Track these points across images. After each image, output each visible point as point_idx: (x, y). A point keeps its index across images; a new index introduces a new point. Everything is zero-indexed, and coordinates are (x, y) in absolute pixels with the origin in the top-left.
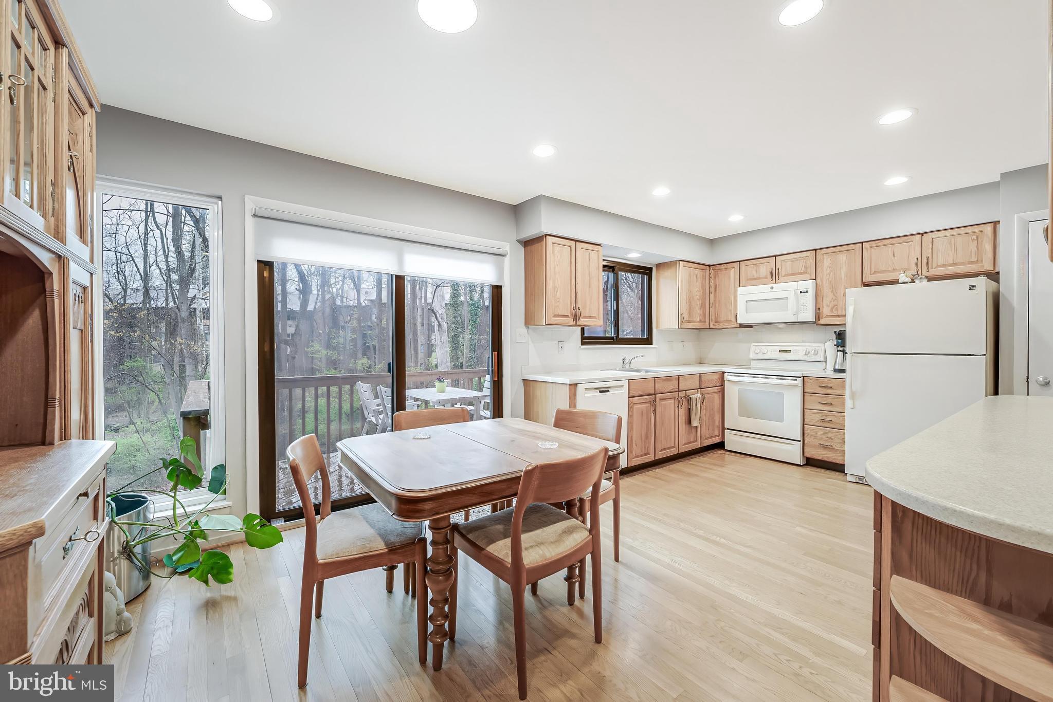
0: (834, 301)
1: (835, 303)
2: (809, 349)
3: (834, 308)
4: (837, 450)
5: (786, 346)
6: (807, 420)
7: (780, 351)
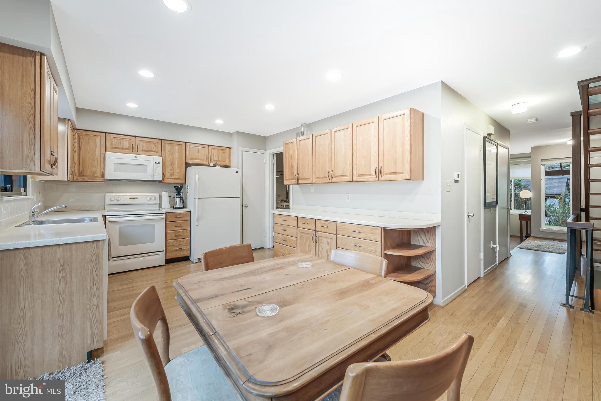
0: (172, 170)
1: (173, 171)
2: (150, 197)
3: (172, 174)
4: (184, 249)
5: (134, 195)
6: (168, 238)
7: (130, 198)
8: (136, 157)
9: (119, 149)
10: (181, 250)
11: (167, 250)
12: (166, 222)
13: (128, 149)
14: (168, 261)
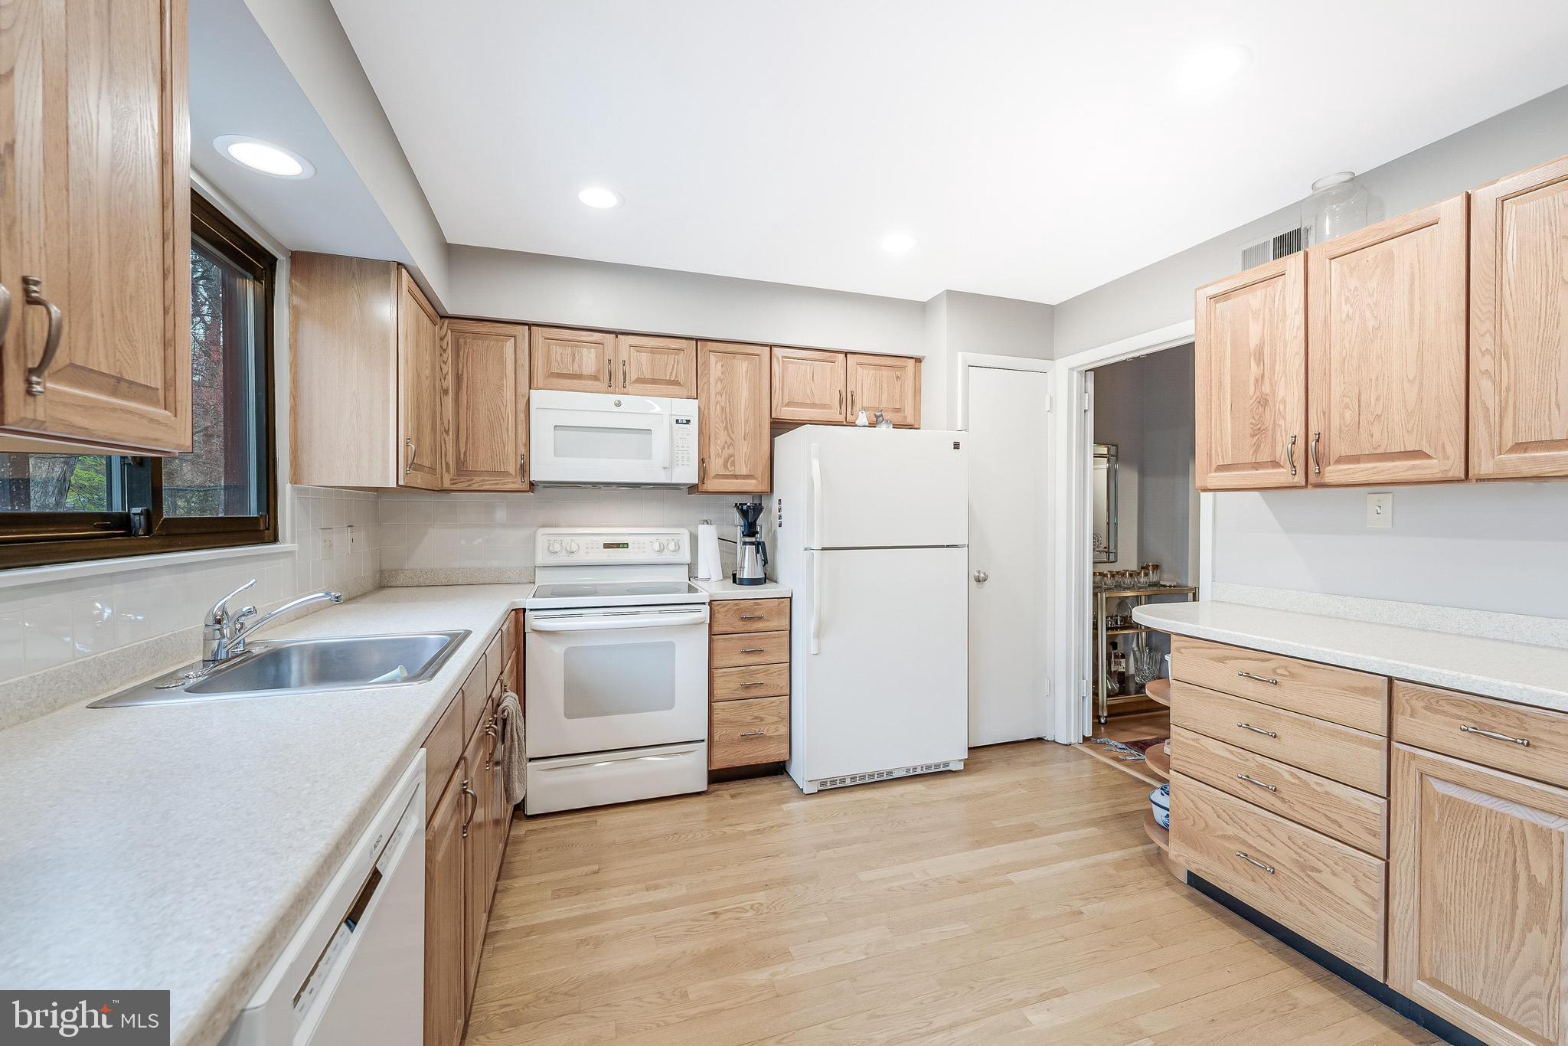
0: (729, 448)
1: (731, 451)
2: (663, 539)
3: (729, 460)
4: (770, 737)
5: (616, 534)
6: (719, 693)
7: (607, 546)
8: (618, 404)
9: (569, 378)
10: (758, 737)
11: (716, 738)
12: (711, 634)
13: (596, 378)
14: (718, 777)
